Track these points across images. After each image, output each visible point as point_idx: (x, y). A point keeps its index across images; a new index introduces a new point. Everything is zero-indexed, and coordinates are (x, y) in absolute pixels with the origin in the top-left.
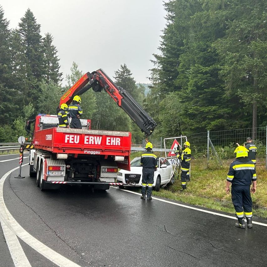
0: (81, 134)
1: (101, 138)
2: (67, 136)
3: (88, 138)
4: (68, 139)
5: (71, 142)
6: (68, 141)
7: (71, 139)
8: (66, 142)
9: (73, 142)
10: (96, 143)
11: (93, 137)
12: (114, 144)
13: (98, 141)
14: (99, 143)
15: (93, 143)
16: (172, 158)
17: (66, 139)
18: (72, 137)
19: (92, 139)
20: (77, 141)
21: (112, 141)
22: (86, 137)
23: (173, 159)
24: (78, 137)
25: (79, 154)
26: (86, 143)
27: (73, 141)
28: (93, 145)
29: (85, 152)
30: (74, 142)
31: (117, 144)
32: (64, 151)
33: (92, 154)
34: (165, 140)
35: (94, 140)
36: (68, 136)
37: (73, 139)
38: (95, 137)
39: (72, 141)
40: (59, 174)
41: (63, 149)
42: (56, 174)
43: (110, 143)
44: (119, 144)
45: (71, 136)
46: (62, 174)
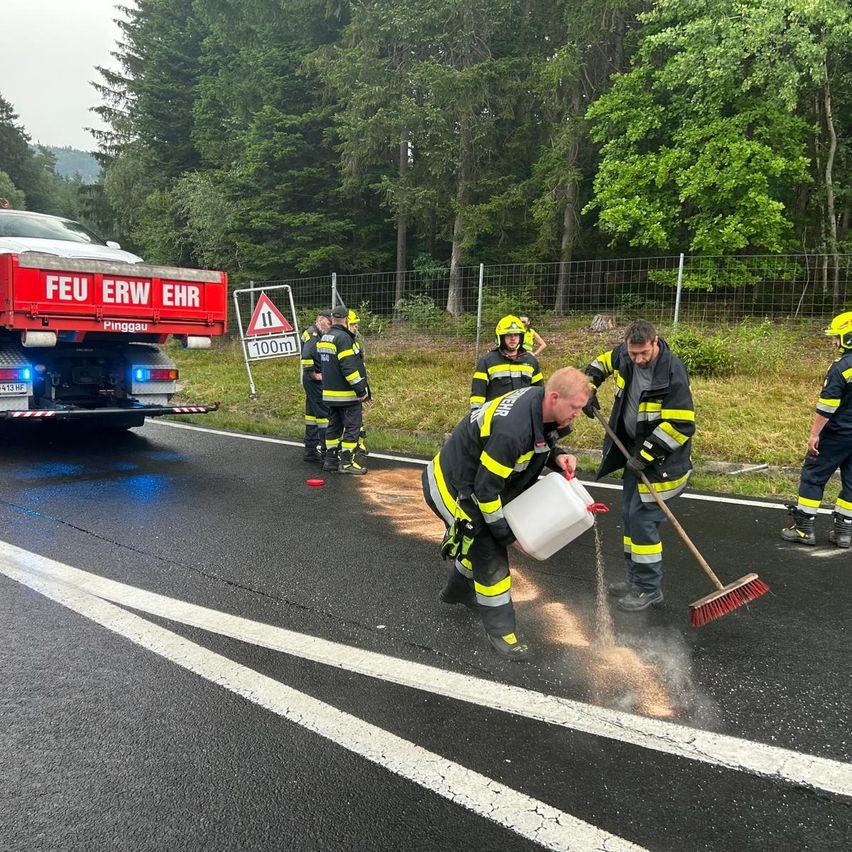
0: (93, 274)
1: (148, 285)
2: (50, 279)
3: (113, 287)
4: (55, 287)
5: (63, 296)
6: (56, 293)
7: (64, 288)
8: (50, 295)
9: (69, 298)
10: (136, 301)
11: (125, 284)
12: (184, 304)
13: (141, 294)
14: (145, 301)
15: (126, 301)
16: (257, 340)
17: (50, 288)
18: (67, 284)
19: (122, 287)
20: (80, 295)
21: (178, 295)
22: (107, 283)
23: (260, 343)
24: (85, 281)
25: (88, 332)
26: (106, 299)
27: (70, 293)
28: (126, 305)
29: (106, 325)
30: (73, 298)
31: (190, 304)
32: (47, 325)
33: (125, 330)
34: (238, 294)
35: (129, 292)
36: (56, 278)
37: (68, 288)
38: (132, 284)
39: (67, 293)
40: (15, 391)
41: (43, 319)
42: (7, 391)
43: (172, 299)
44: (197, 304)
45: (64, 280)
46: (24, 390)
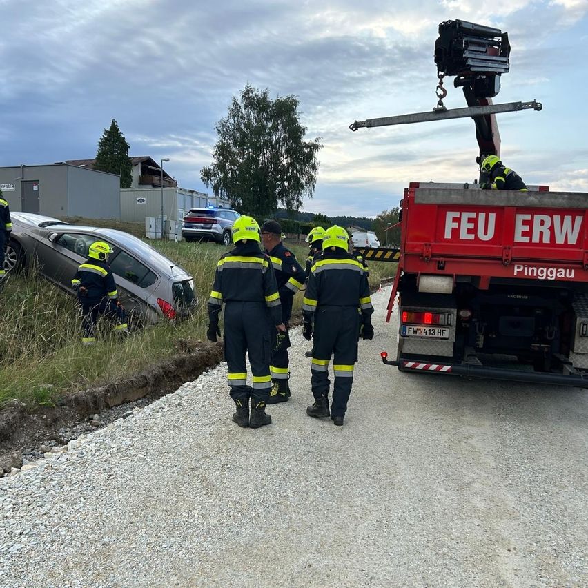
0: (503, 208)
1: (579, 219)
2: (450, 216)
4: (456, 225)
5: (464, 235)
7: (465, 225)
9: (471, 237)
10: (560, 240)
11: (547, 219)
14: (573, 240)
15: (546, 240)
17: (449, 226)
18: (470, 220)
19: (542, 223)
22: (521, 218)
26: (519, 238)
28: (546, 245)
29: (516, 270)
30: (476, 237)
32: (443, 268)
33: (542, 276)
35: (552, 229)
36: (457, 214)
37: (472, 226)
38: (557, 218)
40: (436, 335)
41: (439, 262)
42: (428, 335)
45: (466, 216)
46: (446, 335)
